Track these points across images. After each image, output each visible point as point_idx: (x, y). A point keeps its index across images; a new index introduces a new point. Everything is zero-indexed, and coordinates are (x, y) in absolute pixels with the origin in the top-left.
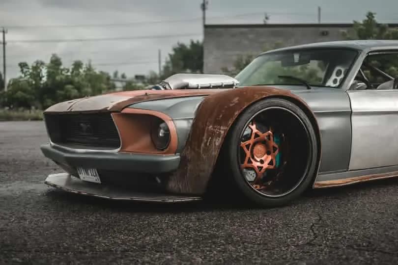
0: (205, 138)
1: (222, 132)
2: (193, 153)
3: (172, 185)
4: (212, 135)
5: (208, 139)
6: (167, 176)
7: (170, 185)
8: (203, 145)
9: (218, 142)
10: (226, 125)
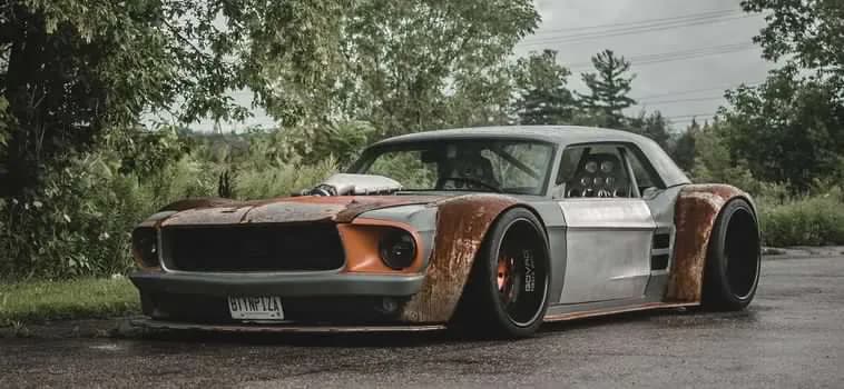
0: (453, 253)
1: (474, 247)
2: (439, 272)
3: (409, 313)
4: (462, 250)
5: (457, 255)
6: (402, 300)
7: (406, 313)
8: (451, 262)
9: (470, 258)
10: (478, 239)
